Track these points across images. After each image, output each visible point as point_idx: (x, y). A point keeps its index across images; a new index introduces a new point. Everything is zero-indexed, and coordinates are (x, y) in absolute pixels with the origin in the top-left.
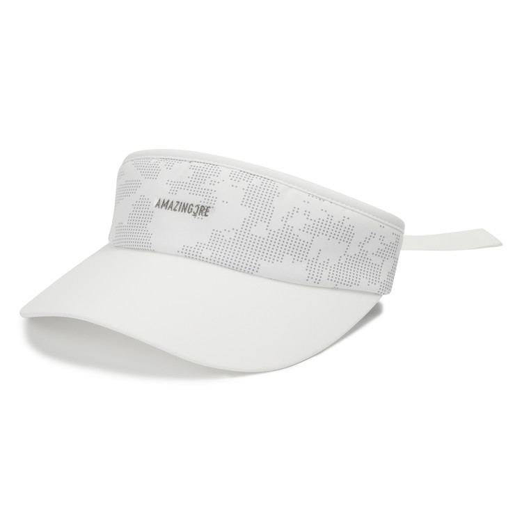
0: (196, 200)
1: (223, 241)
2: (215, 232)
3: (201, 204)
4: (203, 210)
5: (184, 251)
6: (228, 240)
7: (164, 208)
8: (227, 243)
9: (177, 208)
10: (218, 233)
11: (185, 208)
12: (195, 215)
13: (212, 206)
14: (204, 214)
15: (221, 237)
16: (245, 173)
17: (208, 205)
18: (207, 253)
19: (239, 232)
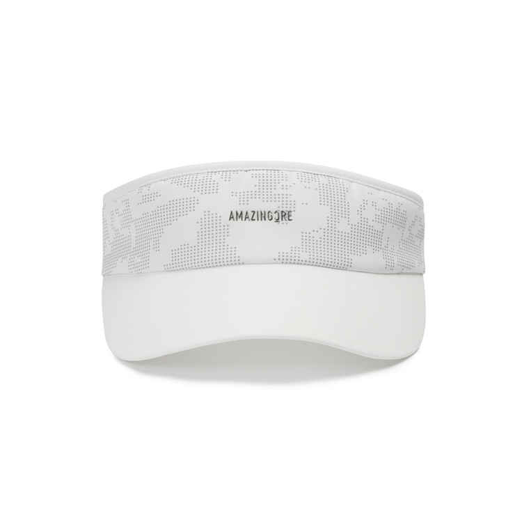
0: (273, 207)
1: (315, 242)
2: (304, 234)
3: (281, 209)
4: (285, 215)
5: (281, 258)
6: (319, 240)
7: (239, 220)
8: (319, 243)
9: (255, 217)
10: (308, 235)
11: (263, 216)
12: (277, 221)
13: (292, 209)
14: (287, 219)
15: (311, 239)
16: (311, 173)
17: (288, 209)
18: (304, 256)
19: (326, 231)
